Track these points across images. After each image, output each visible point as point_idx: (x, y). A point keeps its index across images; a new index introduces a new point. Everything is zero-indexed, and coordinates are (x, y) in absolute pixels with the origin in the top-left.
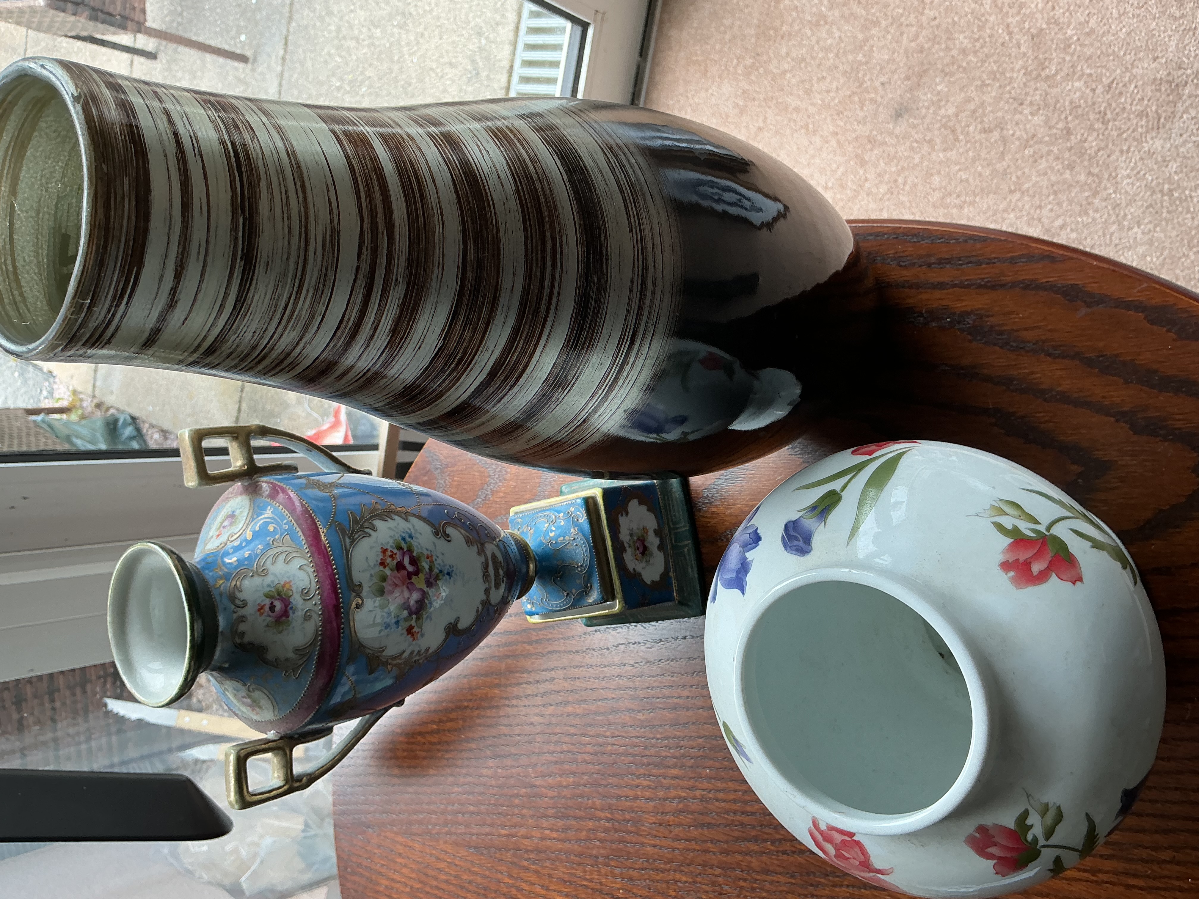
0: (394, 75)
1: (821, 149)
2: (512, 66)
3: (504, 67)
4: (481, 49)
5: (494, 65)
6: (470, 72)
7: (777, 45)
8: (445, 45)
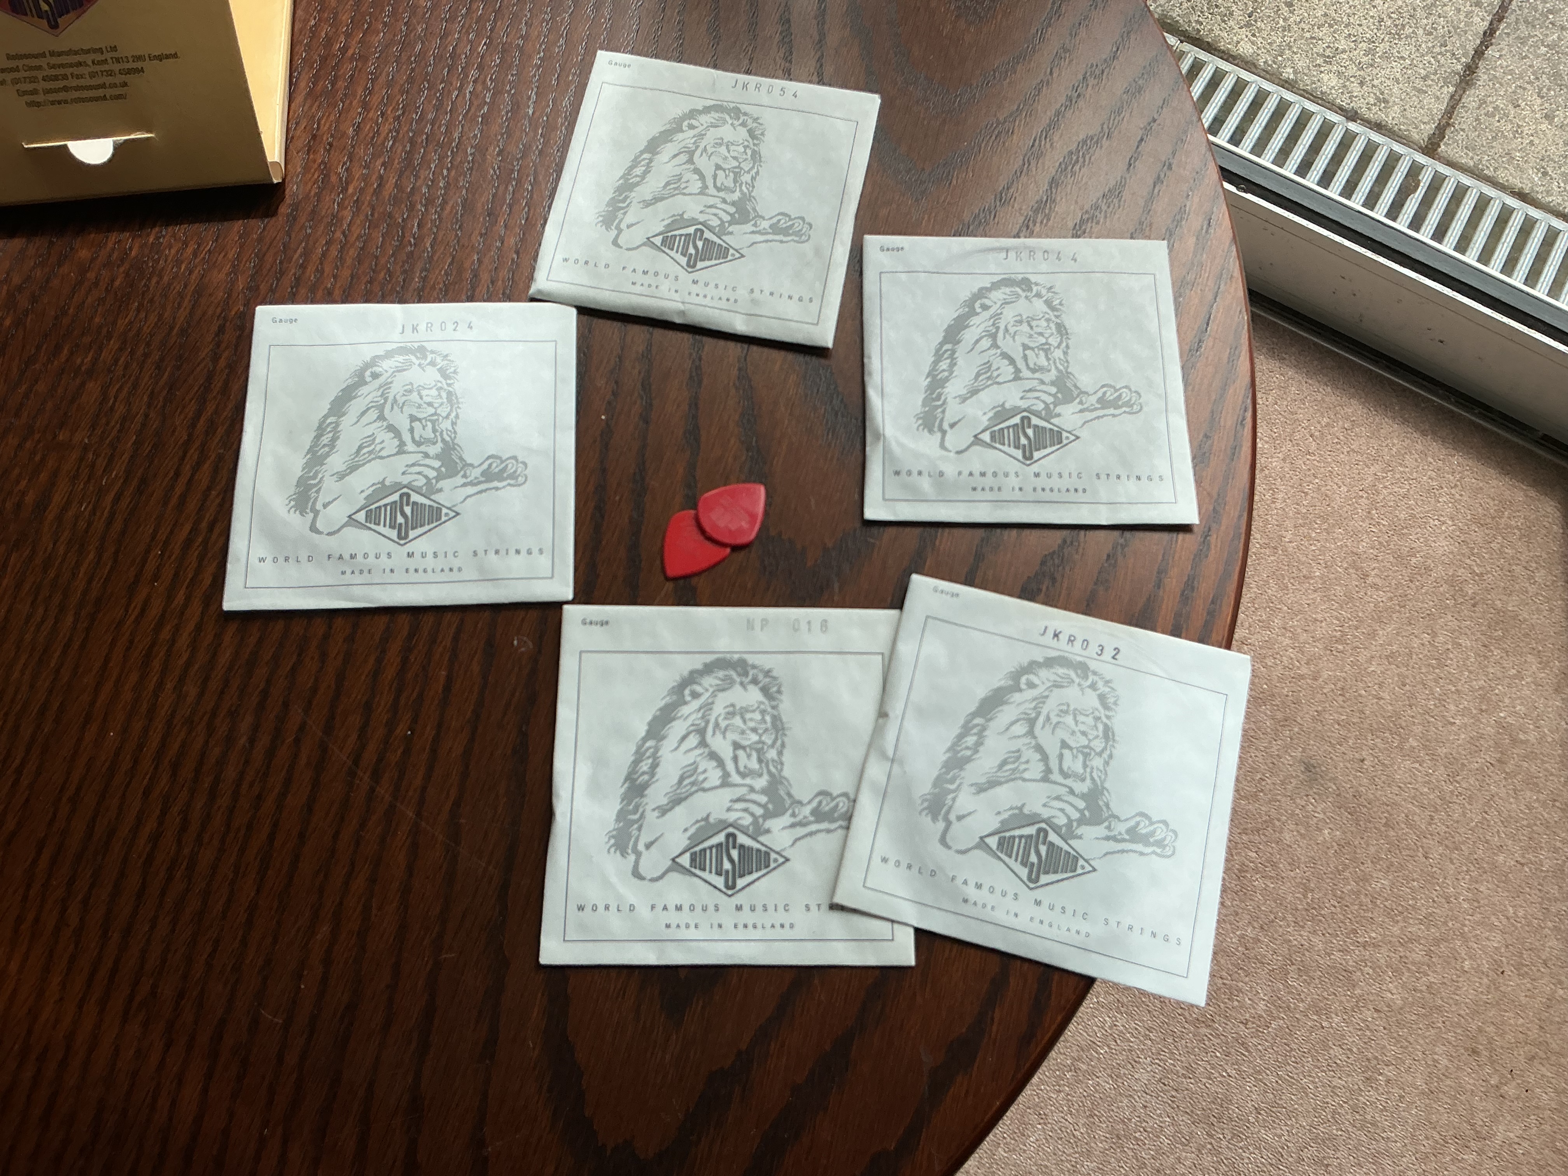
1: (1302, 650)
7: (1478, 635)
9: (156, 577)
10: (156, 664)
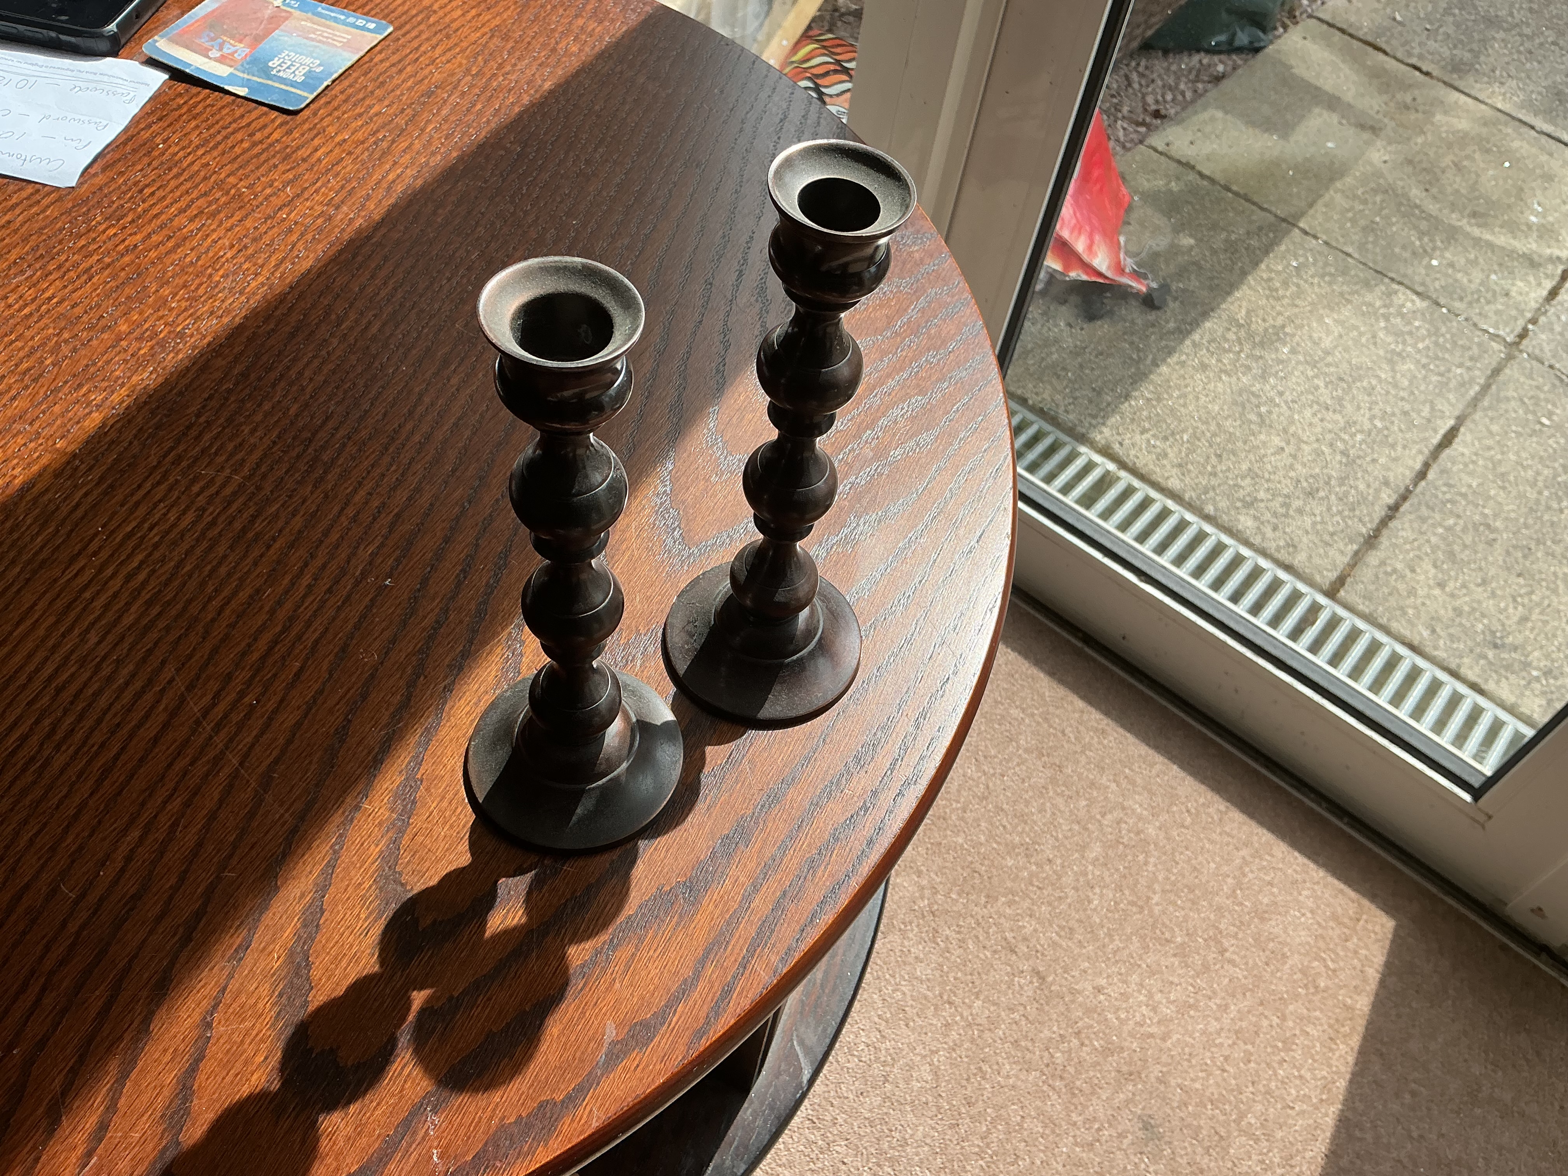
0: (1549, 543)
1: (1154, 1009)
2: (1481, 692)
3: (1486, 681)
4: (1526, 665)
5: (1496, 672)
6: (1502, 638)
7: (1326, 1027)
8: (1556, 624)
9: (95, 554)
10: (73, 615)
